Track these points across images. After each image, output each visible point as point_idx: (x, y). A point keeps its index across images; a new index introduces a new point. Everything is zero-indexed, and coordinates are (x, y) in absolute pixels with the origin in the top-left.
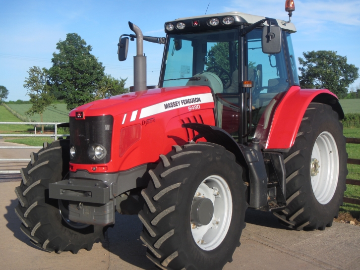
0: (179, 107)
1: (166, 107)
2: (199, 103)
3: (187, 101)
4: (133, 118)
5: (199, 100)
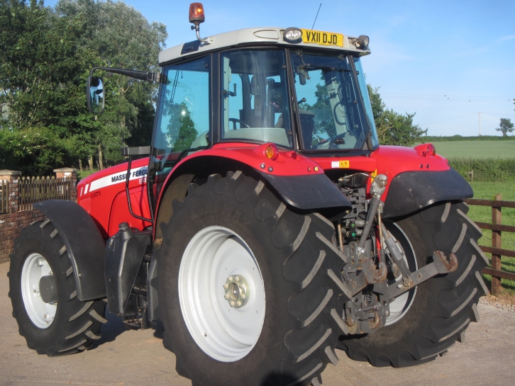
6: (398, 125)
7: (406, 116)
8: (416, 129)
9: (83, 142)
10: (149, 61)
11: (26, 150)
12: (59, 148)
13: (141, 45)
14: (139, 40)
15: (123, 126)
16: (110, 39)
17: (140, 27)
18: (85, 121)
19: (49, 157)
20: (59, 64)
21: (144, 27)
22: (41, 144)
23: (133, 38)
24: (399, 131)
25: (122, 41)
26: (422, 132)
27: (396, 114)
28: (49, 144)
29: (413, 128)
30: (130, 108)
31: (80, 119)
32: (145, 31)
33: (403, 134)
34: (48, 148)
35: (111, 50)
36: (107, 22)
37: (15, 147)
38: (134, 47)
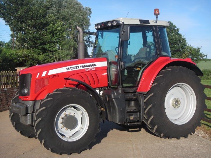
0: (78, 69)
1: (67, 69)
2: (95, 67)
3: (85, 66)
4: (44, 74)
5: (95, 65)
6: (194, 52)
7: (197, 48)
8: (202, 54)
9: (48, 57)
10: (83, 24)
11: (19, 59)
12: (35, 59)
13: (80, 16)
14: (79, 14)
15: (71, 51)
16: (67, 14)
17: (80, 9)
18: (49, 47)
19: (30, 63)
20: (38, 21)
21: (81, 9)
22: (27, 57)
23: (77, 13)
24: (194, 55)
25: (72, 15)
26: (205, 56)
27: (193, 47)
28: (30, 57)
29: (200, 54)
30: (75, 44)
31: (47, 46)
32: (83, 11)
33: (196, 56)
34: (30, 59)
35: (67, 19)
36: (66, 6)
37: (14, 58)
38: (77, 17)
